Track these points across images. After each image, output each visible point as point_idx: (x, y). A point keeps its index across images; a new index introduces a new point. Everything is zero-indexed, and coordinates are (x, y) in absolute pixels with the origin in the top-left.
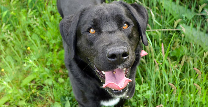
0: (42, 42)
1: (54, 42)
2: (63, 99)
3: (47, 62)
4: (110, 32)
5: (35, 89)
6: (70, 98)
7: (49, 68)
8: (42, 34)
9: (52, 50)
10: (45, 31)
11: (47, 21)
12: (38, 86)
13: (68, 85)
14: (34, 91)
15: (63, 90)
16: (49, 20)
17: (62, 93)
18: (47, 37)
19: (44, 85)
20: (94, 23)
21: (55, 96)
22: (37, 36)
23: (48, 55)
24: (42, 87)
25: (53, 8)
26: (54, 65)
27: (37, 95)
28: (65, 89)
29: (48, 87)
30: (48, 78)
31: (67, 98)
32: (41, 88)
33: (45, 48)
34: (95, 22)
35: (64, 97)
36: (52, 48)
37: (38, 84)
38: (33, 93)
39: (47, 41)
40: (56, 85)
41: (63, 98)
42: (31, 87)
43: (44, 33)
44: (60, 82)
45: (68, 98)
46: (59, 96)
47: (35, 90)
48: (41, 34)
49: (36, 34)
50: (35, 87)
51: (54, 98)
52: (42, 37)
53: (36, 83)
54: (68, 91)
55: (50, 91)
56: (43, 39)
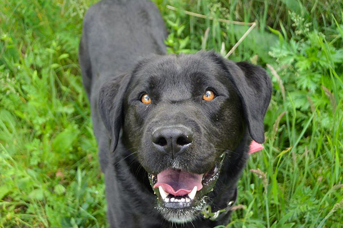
0: (20, 124)
1: (41, 121)
2: (66, 224)
3: (32, 160)
4: (174, 102)
5: (10, 212)
6: (80, 220)
7: (36, 171)
8: (18, 108)
9: (40, 137)
10: (24, 103)
11: (26, 84)
12: (18, 207)
13: (73, 196)
14: (9, 215)
15: (66, 206)
16: (29, 82)
17: (63, 211)
18: (28, 113)
19: (28, 202)
20: (150, 84)
21: (50, 219)
22: (9, 114)
23: (33, 146)
24: (25, 208)
25: (35, 58)
26: (46, 162)
27: (16, 221)
28: (68, 205)
29: (36, 206)
30: (36, 188)
31: (73, 221)
32: (23, 209)
33: (26, 135)
34: (152, 81)
35: (68, 220)
36: (39, 133)
37: (18, 201)
38: (7, 220)
39: (28, 120)
40: (51, 199)
41: (65, 222)
42: (4, 208)
43: (22, 106)
44: (59, 193)
45: (76, 222)
46: (58, 219)
47: (13, 213)
48: (16, 109)
49: (7, 109)
50: (12, 208)
51: (49, 223)
52: (18, 113)
53: (12, 200)
54: (74, 208)
55: (41, 213)
56: (20, 119)
